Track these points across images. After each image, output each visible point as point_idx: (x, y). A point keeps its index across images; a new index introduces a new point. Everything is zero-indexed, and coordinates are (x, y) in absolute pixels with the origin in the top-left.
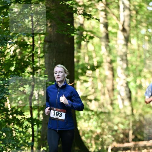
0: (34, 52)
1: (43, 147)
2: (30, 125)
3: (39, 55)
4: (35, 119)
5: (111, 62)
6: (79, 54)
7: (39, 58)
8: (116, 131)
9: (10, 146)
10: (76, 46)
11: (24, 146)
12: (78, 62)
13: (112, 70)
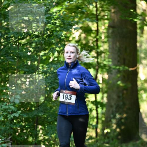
0: (98, 37)
3: (103, 40)
6: (142, 39)
10: (138, 31)
12: (141, 46)
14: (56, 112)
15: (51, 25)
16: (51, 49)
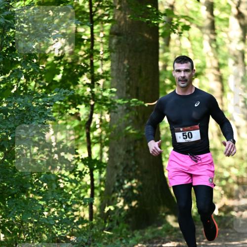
1: (108, 206)
2: (87, 170)
3: (101, 56)
4: (95, 160)
5: (219, 67)
6: (166, 54)
7: (102, 60)
8: (227, 179)
9: (54, 205)
10: (161, 41)
11: (78, 204)
12: (165, 66)
13: (221, 79)
14: (24, 178)
15: (15, 30)
16: (13, 71)
